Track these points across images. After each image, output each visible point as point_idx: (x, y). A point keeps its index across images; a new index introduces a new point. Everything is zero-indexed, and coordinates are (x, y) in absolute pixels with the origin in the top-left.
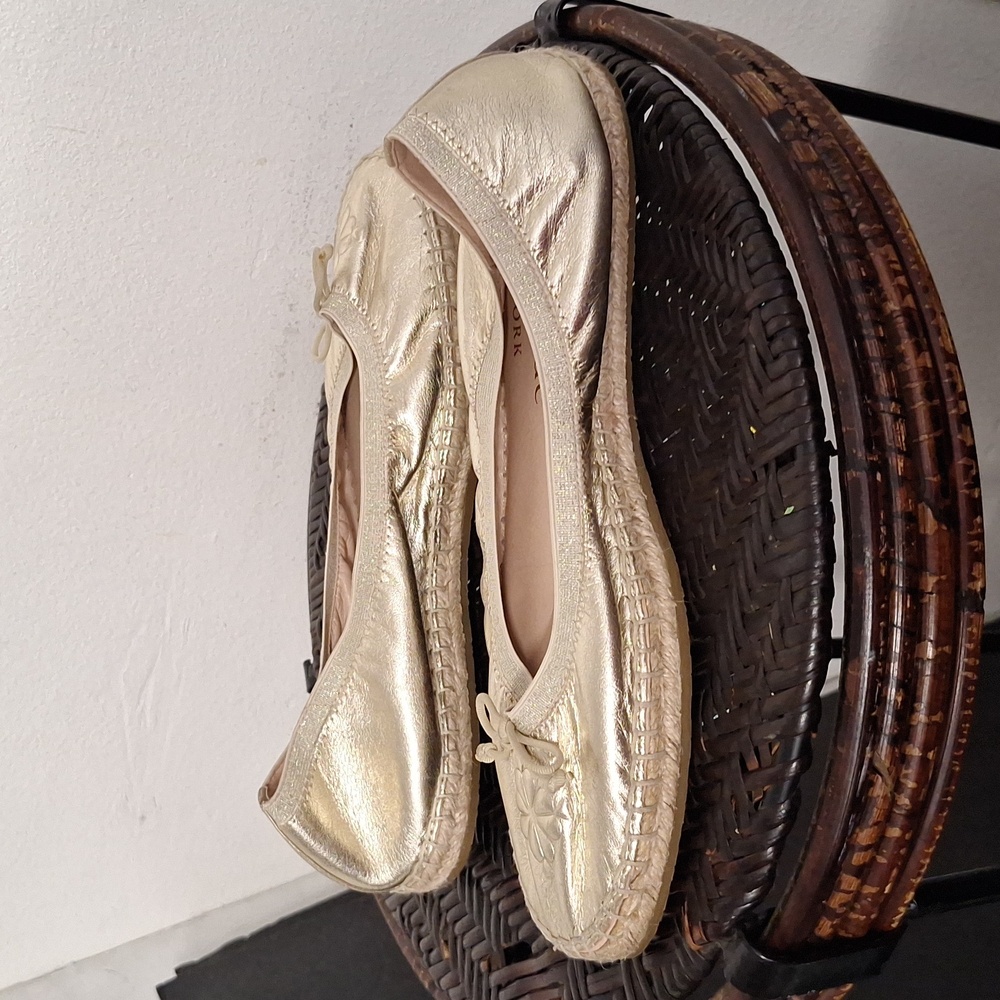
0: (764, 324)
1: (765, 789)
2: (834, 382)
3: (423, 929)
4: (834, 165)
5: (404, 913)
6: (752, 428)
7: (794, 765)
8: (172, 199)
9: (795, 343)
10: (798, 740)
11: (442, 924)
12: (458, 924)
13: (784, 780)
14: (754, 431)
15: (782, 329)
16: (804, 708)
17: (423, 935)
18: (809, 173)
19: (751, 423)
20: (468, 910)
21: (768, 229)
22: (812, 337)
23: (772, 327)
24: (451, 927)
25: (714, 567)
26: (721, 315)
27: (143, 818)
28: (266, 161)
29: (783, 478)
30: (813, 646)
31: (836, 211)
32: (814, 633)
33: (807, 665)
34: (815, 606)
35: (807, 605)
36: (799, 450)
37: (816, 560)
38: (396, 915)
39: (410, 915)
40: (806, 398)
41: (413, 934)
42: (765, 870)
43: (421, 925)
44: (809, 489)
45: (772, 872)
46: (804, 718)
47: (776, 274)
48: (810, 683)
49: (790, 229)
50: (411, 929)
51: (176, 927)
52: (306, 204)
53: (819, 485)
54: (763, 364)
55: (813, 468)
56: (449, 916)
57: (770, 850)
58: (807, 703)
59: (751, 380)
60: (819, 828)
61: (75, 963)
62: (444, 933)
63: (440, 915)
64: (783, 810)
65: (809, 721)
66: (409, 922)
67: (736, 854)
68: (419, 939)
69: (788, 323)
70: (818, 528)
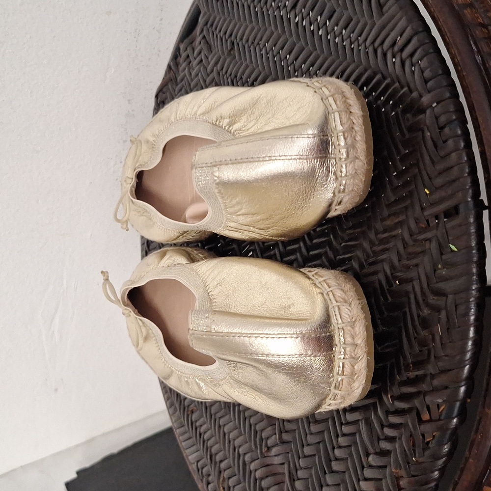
0: (437, 118)
1: (434, 434)
2: (486, 159)
3: (210, 478)
4: (482, 5)
5: (199, 466)
6: (426, 190)
7: (455, 420)
8: (54, 37)
9: (459, 132)
10: (458, 404)
11: (221, 479)
12: (231, 480)
13: (447, 429)
14: (428, 192)
15: (450, 122)
16: (463, 383)
17: (210, 482)
18: (466, 11)
19: (425, 187)
20: (237, 473)
21: (438, 51)
22: (470, 126)
23: (443, 119)
24: (226, 481)
25: (397, 282)
26: (404, 111)
27: (56, 390)
28: (110, 13)
29: (449, 225)
30: (470, 343)
31: (485, 38)
32: (471, 334)
33: (465, 355)
34: (473, 315)
35: (467, 314)
36: (462, 208)
37: (473, 284)
38: (194, 466)
39: (202, 468)
40: (467, 170)
41: (204, 480)
42: (433, 484)
43: (209, 475)
44: (469, 235)
45: (437, 486)
46: (463, 389)
47: (445, 83)
48: (468, 367)
49: (454, 51)
50: (203, 477)
51: (77, 446)
52: (136, 39)
53: (476, 232)
54: (436, 146)
55: (472, 220)
56: (226, 474)
57: (436, 473)
58: (465, 380)
59: (427, 158)
60: (471, 460)
61: (21, 467)
62: (223, 483)
63: (220, 472)
64: (446, 448)
65: (466, 392)
66: (202, 472)
67: (413, 473)
68: (208, 483)
69: (454, 117)
70: (476, 262)
